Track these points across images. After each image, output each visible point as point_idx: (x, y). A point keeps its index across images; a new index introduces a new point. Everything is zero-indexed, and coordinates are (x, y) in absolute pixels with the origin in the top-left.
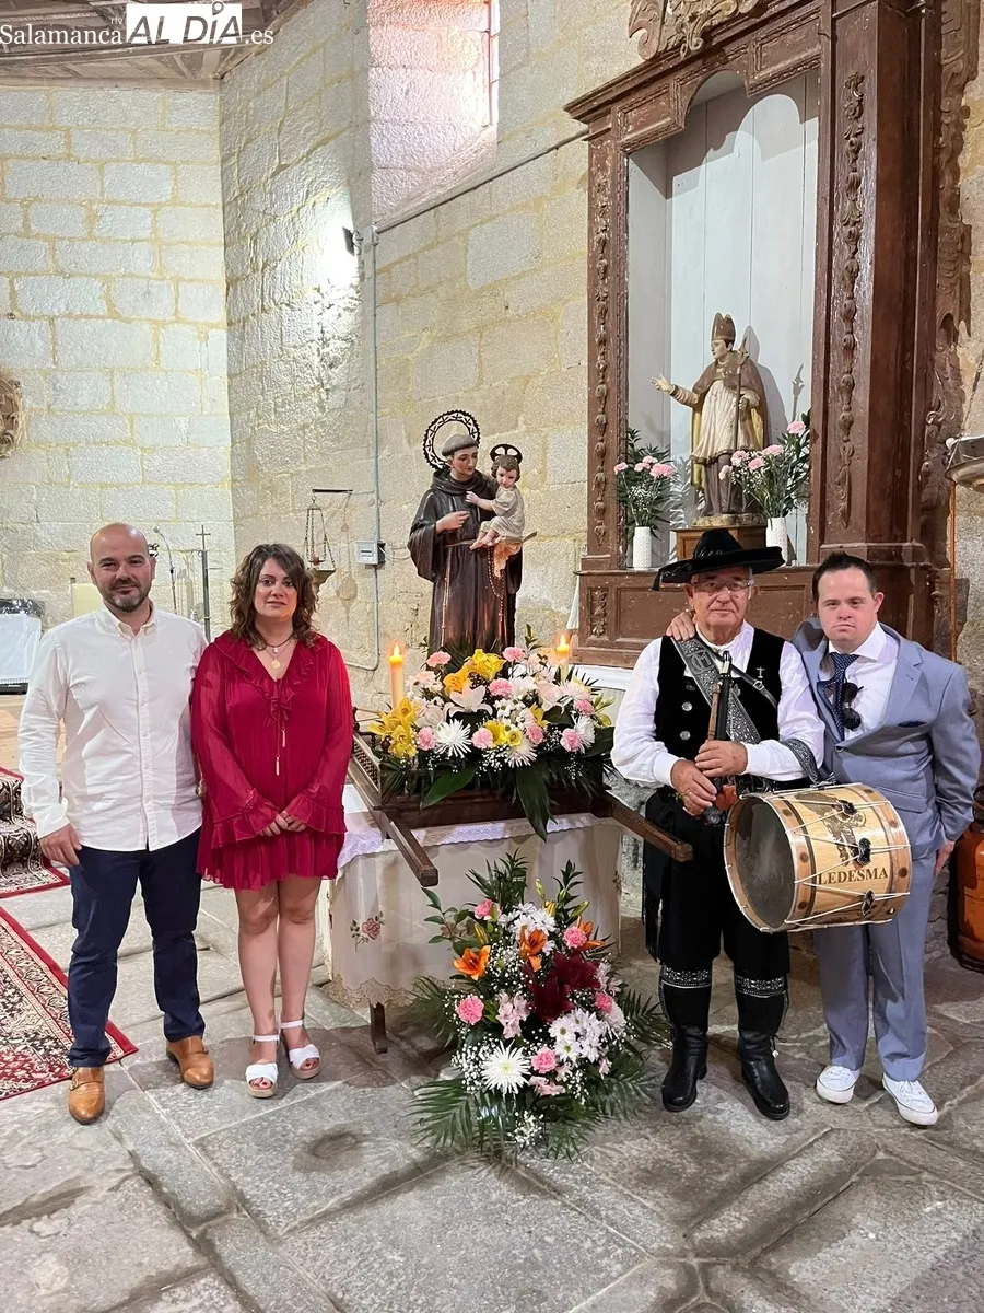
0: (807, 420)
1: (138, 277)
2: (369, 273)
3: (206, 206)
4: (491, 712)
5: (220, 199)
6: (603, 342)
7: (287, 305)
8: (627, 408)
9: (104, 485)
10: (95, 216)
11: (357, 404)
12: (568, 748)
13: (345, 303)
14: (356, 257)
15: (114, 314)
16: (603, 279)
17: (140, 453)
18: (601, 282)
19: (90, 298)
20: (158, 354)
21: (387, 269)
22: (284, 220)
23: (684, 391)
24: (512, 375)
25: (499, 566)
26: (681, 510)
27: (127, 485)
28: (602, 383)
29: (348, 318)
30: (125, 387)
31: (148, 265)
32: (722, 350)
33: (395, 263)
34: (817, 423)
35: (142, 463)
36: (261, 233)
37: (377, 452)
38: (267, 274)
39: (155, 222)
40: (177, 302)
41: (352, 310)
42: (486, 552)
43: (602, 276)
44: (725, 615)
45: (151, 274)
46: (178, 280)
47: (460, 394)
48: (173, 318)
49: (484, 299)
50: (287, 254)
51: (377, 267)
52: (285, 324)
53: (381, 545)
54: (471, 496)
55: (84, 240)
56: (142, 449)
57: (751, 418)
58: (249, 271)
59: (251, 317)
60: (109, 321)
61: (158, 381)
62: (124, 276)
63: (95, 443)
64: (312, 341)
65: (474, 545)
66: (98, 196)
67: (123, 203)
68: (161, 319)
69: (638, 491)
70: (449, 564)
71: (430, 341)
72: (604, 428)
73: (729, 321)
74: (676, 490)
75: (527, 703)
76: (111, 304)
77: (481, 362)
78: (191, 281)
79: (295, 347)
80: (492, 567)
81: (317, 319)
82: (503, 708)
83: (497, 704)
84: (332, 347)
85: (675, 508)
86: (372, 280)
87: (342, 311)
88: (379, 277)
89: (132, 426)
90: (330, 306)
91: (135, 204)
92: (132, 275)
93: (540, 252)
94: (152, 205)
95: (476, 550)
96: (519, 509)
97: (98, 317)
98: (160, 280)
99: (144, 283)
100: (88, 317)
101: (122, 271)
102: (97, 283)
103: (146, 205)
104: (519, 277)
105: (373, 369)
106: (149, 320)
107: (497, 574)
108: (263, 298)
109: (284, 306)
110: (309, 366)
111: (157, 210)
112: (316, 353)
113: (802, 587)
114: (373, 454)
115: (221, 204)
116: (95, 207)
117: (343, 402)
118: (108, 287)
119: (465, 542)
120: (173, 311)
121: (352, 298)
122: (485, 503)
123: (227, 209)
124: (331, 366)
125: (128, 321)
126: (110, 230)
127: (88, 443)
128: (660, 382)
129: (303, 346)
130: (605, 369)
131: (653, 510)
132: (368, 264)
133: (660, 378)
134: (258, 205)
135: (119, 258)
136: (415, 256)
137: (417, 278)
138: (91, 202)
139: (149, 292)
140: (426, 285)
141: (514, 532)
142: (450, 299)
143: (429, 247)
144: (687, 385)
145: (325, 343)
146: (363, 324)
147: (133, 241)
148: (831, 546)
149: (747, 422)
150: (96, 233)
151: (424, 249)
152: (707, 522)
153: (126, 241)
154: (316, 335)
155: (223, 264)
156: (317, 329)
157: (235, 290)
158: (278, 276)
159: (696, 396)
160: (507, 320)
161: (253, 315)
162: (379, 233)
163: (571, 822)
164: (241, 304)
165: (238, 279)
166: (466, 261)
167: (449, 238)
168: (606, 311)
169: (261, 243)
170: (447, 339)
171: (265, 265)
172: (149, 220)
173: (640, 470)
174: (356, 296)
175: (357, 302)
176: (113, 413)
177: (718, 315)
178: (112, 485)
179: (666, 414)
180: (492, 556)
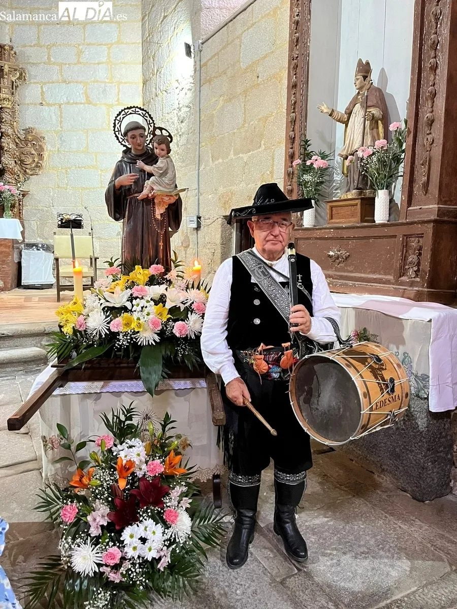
0: (406, 122)
1: (101, 82)
2: (198, 69)
3: (134, 43)
4: (130, 308)
5: (141, 39)
6: (295, 86)
7: (166, 91)
8: (306, 127)
9: (83, 189)
10: (81, 51)
11: (192, 142)
12: (178, 335)
13: (188, 86)
14: (193, 59)
15: (89, 103)
16: (296, 46)
17: (100, 172)
18: (295, 48)
19: (78, 94)
20: (109, 122)
21: (205, 64)
22: (165, 45)
23: (338, 113)
24: (259, 117)
25: (159, 211)
26: (339, 191)
27: (94, 188)
28: (293, 112)
29: (190, 94)
30: (93, 138)
31: (105, 76)
32: (361, 82)
33: (209, 60)
34: (411, 124)
35: (101, 178)
36: (156, 54)
37: (199, 167)
38: (158, 76)
39: (109, 54)
40: (118, 95)
41: (191, 90)
42: (149, 201)
43: (295, 43)
44: (276, 244)
45: (106, 80)
46: (120, 83)
47: (235, 131)
48: (117, 103)
49: (248, 74)
50: (166, 63)
51: (202, 64)
52: (164, 102)
53: (199, 218)
54: (140, 164)
55: (75, 64)
56: (101, 170)
57: (378, 128)
58: (151, 76)
59: (151, 100)
60: (86, 105)
61: (109, 135)
62: (94, 82)
63: (79, 167)
64: (174, 109)
65: (141, 196)
66: (83, 42)
67: (94, 44)
68: (111, 103)
69: (307, 177)
70: (127, 210)
71: (223, 103)
72: (293, 140)
73: (368, 64)
74: (337, 178)
75: (156, 303)
76: (87, 97)
77: (245, 111)
78: (126, 83)
79: (168, 113)
80: (154, 211)
81: (177, 97)
82: (138, 305)
83: (134, 302)
84: (182, 111)
85: (336, 190)
86: (199, 71)
87: (187, 91)
88: (202, 69)
89: (96, 159)
90: (182, 89)
91: (100, 45)
92: (97, 81)
93: (275, 41)
94: (108, 45)
95: (143, 200)
96: (170, 172)
97: (81, 103)
98: (111, 83)
99: (103, 85)
100: (76, 103)
101: (93, 79)
102: (81, 86)
103: (105, 45)
104: (265, 57)
105: (199, 122)
106: (105, 104)
107: (158, 217)
108: (156, 89)
109: (164, 92)
110: (173, 123)
111: (110, 47)
112: (176, 116)
113: (395, 236)
114: (197, 168)
115: (141, 42)
116: (81, 47)
117: (185, 141)
118: (86, 87)
119: (136, 195)
120: (117, 99)
121: (191, 83)
122: (148, 168)
123: (144, 43)
124: (182, 122)
125: (95, 105)
126: (87, 59)
127: (76, 168)
128: (323, 108)
129: (171, 112)
130: (295, 103)
131: (315, 190)
132: (198, 63)
133: (323, 105)
134: (155, 40)
135: (92, 73)
136: (217, 54)
137: (218, 67)
138: (79, 45)
139: (105, 90)
140: (222, 70)
141: (165, 187)
142: (232, 77)
143: (224, 48)
144: (341, 109)
145: (180, 109)
146: (195, 97)
147: (98, 64)
148: (415, 208)
149: (375, 130)
150: (81, 60)
151: (222, 49)
152: (345, 196)
153: (95, 64)
154: (176, 106)
155: (142, 74)
156: (177, 102)
157: (146, 86)
158: (162, 76)
159: (346, 116)
160: (258, 85)
161: (152, 99)
162: (203, 44)
163: (193, 383)
164: (148, 94)
165: (147, 81)
166: (240, 53)
167: (233, 41)
168: (297, 66)
169: (156, 59)
170: (230, 99)
171: (157, 71)
172: (106, 53)
173: (309, 164)
174: (193, 82)
175: (193, 85)
176: (88, 152)
177: (360, 60)
178: (87, 188)
179: (333, 131)
180: (154, 204)
